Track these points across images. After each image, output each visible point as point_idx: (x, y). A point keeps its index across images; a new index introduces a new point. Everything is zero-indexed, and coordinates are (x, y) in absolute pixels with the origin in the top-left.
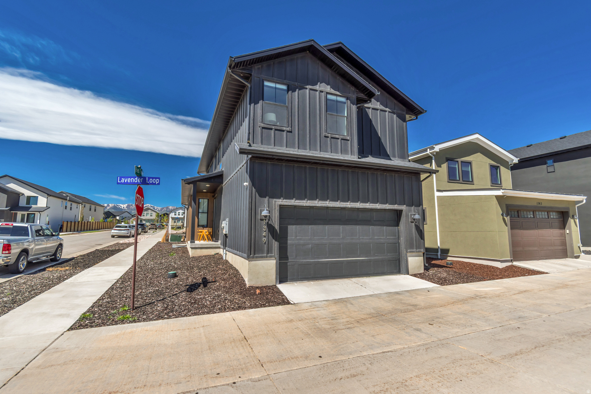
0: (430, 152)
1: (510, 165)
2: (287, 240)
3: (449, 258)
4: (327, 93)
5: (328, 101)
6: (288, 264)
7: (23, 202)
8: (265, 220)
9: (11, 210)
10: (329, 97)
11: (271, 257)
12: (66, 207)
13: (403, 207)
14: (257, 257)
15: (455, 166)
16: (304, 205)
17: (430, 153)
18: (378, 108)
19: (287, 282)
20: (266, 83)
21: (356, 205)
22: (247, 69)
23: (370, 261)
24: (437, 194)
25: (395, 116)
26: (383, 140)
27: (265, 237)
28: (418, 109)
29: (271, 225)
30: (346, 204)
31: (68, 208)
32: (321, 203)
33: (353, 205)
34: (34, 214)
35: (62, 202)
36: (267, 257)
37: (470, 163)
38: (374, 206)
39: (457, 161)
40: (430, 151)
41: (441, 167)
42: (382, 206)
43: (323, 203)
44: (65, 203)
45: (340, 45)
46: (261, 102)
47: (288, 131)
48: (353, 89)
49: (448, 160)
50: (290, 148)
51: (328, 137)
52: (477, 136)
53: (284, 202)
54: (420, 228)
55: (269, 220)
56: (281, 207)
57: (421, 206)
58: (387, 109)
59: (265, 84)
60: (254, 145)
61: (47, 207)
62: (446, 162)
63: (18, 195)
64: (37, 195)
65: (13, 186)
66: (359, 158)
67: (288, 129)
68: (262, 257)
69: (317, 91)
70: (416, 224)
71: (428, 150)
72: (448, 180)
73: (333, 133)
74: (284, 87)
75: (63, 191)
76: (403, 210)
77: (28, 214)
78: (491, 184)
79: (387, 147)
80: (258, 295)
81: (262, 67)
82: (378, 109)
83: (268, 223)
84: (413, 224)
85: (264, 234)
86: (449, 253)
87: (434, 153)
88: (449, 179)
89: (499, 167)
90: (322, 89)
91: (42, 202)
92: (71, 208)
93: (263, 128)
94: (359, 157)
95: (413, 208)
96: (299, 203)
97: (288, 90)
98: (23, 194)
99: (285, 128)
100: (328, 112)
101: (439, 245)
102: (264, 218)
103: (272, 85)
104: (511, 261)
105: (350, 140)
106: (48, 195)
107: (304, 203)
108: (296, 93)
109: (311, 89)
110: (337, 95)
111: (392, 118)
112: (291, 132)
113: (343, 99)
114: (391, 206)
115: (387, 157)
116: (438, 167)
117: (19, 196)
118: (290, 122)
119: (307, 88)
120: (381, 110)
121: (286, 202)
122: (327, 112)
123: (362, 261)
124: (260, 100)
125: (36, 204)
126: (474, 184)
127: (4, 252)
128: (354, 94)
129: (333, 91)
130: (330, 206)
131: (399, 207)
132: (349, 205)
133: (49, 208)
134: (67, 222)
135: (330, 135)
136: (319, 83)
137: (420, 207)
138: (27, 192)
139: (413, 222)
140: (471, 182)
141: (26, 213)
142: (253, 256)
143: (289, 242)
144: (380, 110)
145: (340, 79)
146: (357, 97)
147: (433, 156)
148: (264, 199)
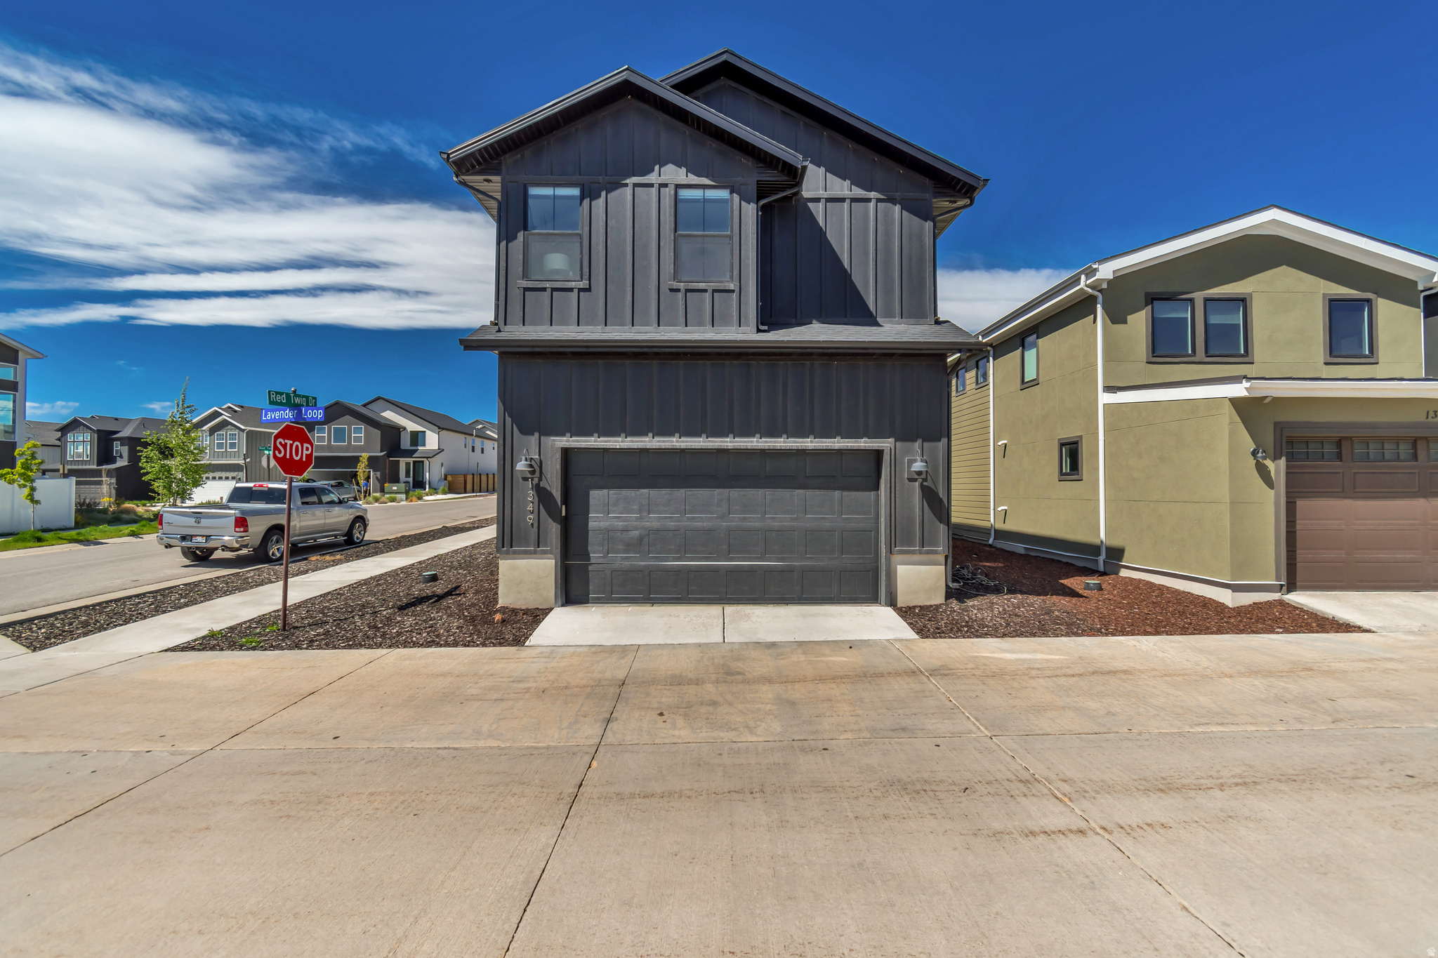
0: (1088, 282)
1: (1422, 291)
2: (587, 519)
3: (1124, 573)
4: (678, 187)
5: (679, 205)
6: (590, 568)
7: (405, 443)
8: (532, 480)
9: (389, 455)
10: (685, 194)
11: (545, 552)
12: (473, 447)
13: (886, 444)
14: (515, 552)
15: (1183, 315)
16: (616, 445)
17: (1087, 286)
18: (844, 195)
19: (588, 603)
20: (534, 191)
21: (748, 442)
22: (490, 170)
23: (790, 570)
24: (1105, 398)
25: (897, 208)
26: (856, 279)
27: (532, 513)
28: (960, 180)
29: (544, 489)
30: (722, 442)
31: (478, 449)
32: (659, 441)
33: (741, 442)
34: (423, 462)
35: (466, 438)
36: (535, 552)
37: (1242, 302)
38: (799, 443)
39: (1191, 300)
40: (1086, 280)
41: (1126, 322)
42: (822, 442)
43: (664, 442)
44: (471, 441)
45: (724, 57)
46: (520, 235)
47: (580, 290)
48: (747, 162)
49: (1152, 299)
50: (587, 325)
51: (678, 290)
52: (1274, 214)
53: (573, 441)
54: (937, 494)
55: (540, 479)
56: (566, 453)
57: (945, 440)
58: (873, 195)
59: (529, 193)
60: (508, 328)
61: (439, 449)
62: (1146, 305)
63: (397, 430)
64: (424, 430)
65: (390, 415)
66: (759, 331)
67: (582, 284)
68: (526, 552)
69: (651, 185)
70: (925, 483)
71: (1083, 277)
72: (1148, 358)
73: (691, 279)
74: (575, 192)
75: (478, 419)
76: (885, 452)
77: (414, 462)
78: (1325, 357)
79: (868, 293)
80: (497, 623)
81: (523, 156)
82: (845, 199)
83: (538, 485)
84: (917, 484)
85: (530, 507)
86: (1124, 559)
87: (1101, 285)
88: (1153, 352)
89: (1369, 301)
90: (663, 179)
91: (432, 440)
92: (482, 449)
93: (526, 289)
94: (762, 328)
95: (917, 445)
96: (606, 442)
97: (582, 198)
98: (405, 429)
99: (573, 283)
100: (679, 232)
101: (1102, 535)
102: (529, 476)
103: (548, 191)
104: (1279, 590)
105: (737, 290)
106: (439, 428)
107: (618, 442)
108: (601, 201)
109: (635, 185)
110: (704, 187)
111: (888, 217)
112: (589, 290)
113: (723, 194)
114: (848, 442)
115: (866, 317)
116: (1113, 323)
117: (400, 432)
118: (586, 270)
119: (626, 185)
120: (854, 200)
121: (578, 441)
122: (676, 232)
123: (768, 570)
124: (520, 231)
125: (424, 445)
126: (1253, 363)
127: (237, 529)
128: (752, 176)
129: (693, 179)
130: (680, 446)
131: (871, 443)
132: (728, 442)
133: (443, 450)
134: (473, 474)
135: (682, 284)
136: (658, 166)
137: (940, 441)
138: (411, 426)
139: (915, 480)
140: (1242, 356)
141: (411, 460)
142: (507, 550)
143: (592, 524)
144: (851, 199)
145: (714, 145)
146: (758, 181)
147: (1096, 293)
148: (531, 437)
